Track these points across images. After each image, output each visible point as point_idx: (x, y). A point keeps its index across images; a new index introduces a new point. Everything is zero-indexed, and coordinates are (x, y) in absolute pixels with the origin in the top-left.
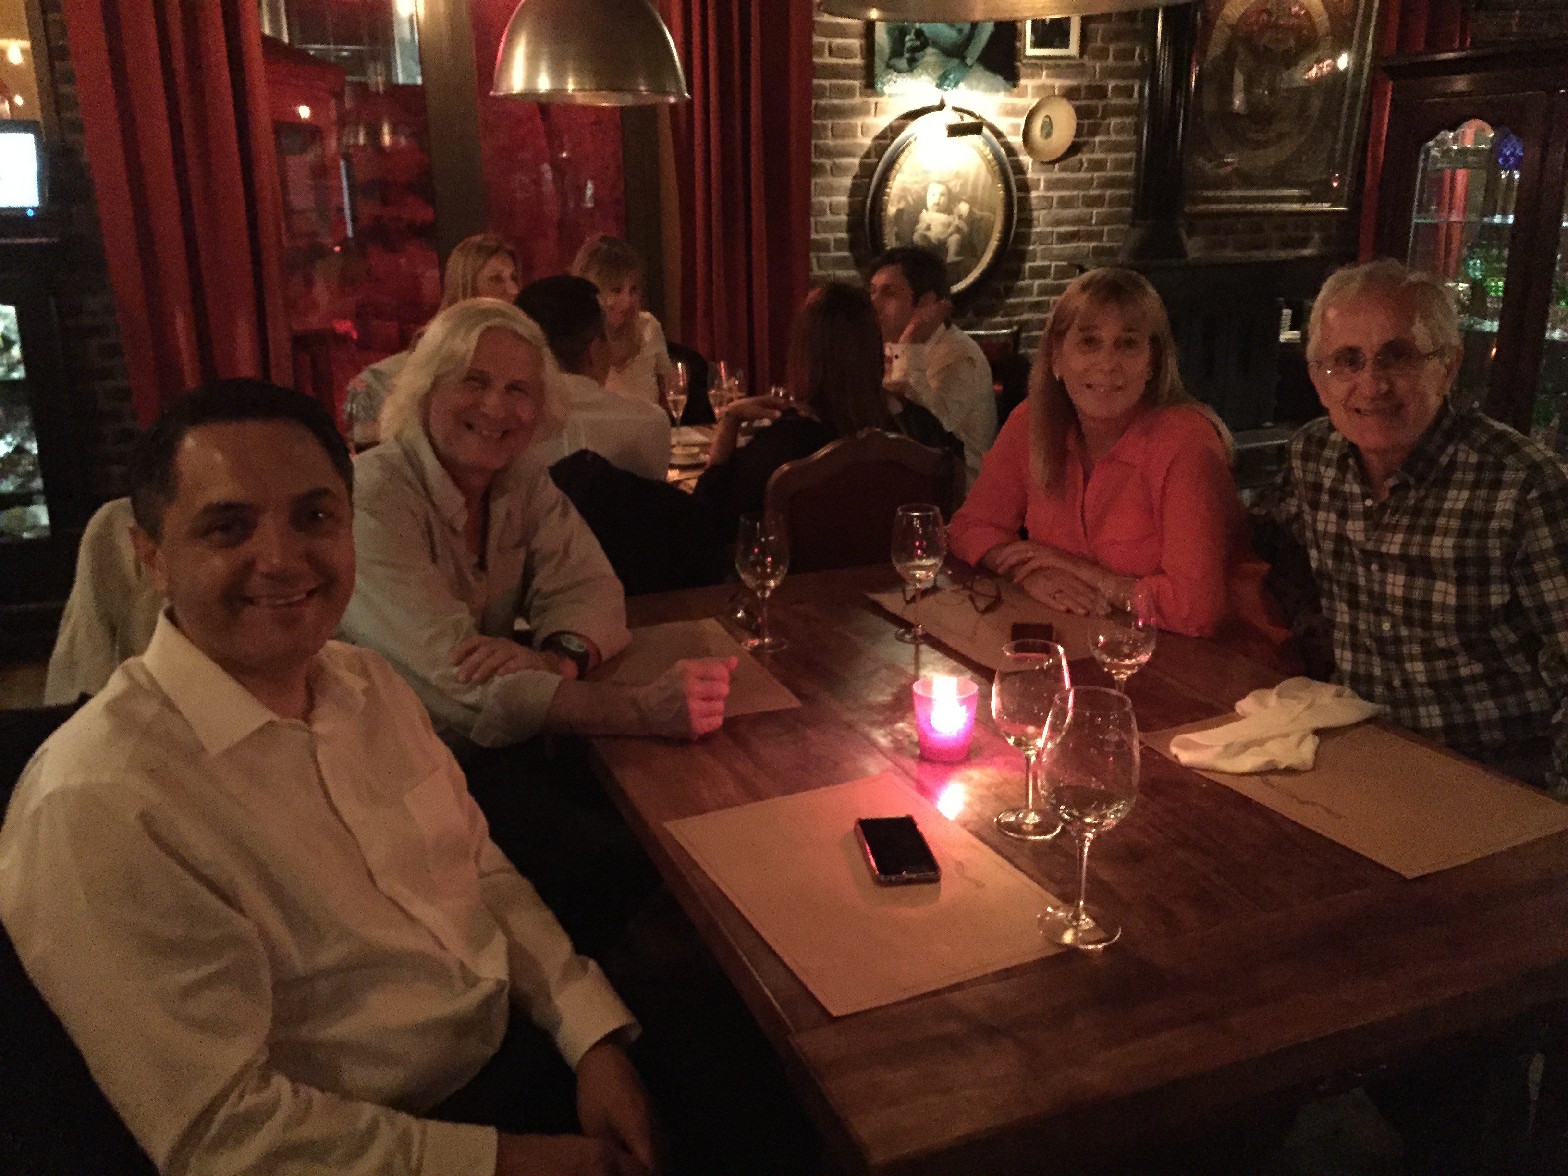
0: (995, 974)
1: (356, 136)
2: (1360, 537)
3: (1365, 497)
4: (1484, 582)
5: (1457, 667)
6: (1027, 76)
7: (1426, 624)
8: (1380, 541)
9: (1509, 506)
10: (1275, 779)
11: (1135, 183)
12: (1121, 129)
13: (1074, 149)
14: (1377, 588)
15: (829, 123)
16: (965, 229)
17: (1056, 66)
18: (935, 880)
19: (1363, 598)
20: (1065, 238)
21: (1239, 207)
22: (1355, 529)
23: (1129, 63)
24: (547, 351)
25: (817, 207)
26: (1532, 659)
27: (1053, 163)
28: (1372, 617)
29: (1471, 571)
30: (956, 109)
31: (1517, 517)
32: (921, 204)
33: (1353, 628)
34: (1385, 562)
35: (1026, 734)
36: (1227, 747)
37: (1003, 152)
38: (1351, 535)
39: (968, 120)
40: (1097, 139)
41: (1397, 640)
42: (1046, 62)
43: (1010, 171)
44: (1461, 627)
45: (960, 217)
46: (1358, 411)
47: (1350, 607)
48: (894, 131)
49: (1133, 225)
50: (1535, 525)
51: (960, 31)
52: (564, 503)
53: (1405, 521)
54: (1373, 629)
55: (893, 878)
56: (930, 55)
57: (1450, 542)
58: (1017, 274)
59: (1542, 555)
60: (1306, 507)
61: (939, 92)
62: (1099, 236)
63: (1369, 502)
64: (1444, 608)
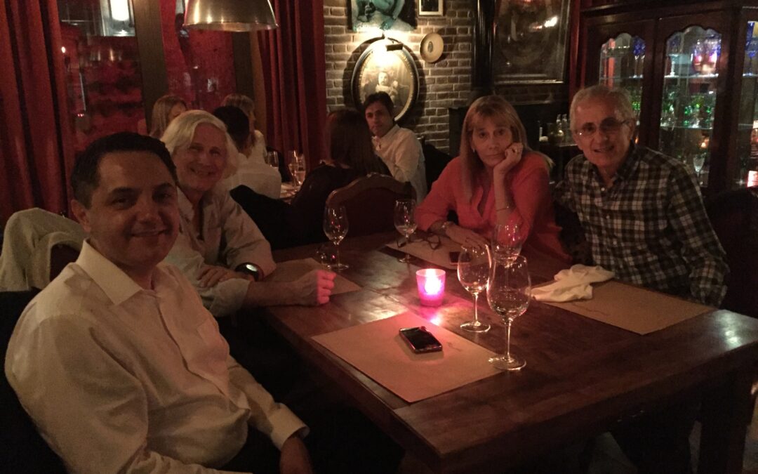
0: (476, 382)
1: (97, 56)
2: (600, 205)
3: (601, 187)
4: (656, 219)
5: (646, 258)
6: (420, 24)
7: (632, 240)
8: (610, 205)
9: (664, 186)
10: (577, 303)
11: (471, 72)
12: (464, 48)
13: (443, 57)
14: (609, 226)
15: (332, 45)
16: (397, 93)
17: (433, 20)
18: (440, 350)
19: (604, 232)
20: (441, 97)
21: (516, 82)
22: (598, 202)
23: (464, 18)
24: (228, 135)
25: (328, 84)
26: (678, 253)
27: (435, 63)
28: (609, 240)
29: (650, 215)
30: (390, 39)
31: (668, 189)
32: (377, 82)
33: (601, 245)
34: (612, 214)
35: (473, 285)
36: (556, 291)
37: (411, 58)
38: (596, 204)
39: (395, 43)
40: (453, 52)
41: (620, 248)
42: (429, 18)
43: (415, 66)
44: (647, 240)
45: (394, 87)
46: (596, 151)
47: (598, 236)
48: (361, 49)
49: (472, 90)
50: (675, 193)
51: (390, 4)
52: (238, 207)
53: (620, 196)
54: (609, 244)
55: (422, 350)
56: (377, 15)
57: (640, 203)
58: (421, 113)
59: (680, 206)
60: (576, 195)
61: (381, 31)
62: (456, 96)
63: (603, 189)
64: (639, 232)
